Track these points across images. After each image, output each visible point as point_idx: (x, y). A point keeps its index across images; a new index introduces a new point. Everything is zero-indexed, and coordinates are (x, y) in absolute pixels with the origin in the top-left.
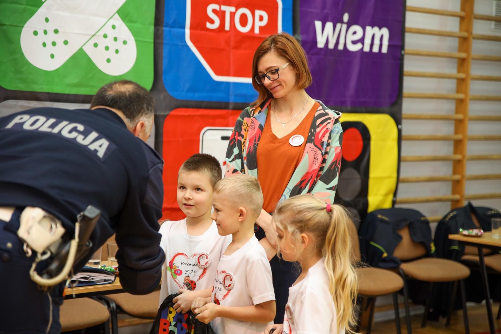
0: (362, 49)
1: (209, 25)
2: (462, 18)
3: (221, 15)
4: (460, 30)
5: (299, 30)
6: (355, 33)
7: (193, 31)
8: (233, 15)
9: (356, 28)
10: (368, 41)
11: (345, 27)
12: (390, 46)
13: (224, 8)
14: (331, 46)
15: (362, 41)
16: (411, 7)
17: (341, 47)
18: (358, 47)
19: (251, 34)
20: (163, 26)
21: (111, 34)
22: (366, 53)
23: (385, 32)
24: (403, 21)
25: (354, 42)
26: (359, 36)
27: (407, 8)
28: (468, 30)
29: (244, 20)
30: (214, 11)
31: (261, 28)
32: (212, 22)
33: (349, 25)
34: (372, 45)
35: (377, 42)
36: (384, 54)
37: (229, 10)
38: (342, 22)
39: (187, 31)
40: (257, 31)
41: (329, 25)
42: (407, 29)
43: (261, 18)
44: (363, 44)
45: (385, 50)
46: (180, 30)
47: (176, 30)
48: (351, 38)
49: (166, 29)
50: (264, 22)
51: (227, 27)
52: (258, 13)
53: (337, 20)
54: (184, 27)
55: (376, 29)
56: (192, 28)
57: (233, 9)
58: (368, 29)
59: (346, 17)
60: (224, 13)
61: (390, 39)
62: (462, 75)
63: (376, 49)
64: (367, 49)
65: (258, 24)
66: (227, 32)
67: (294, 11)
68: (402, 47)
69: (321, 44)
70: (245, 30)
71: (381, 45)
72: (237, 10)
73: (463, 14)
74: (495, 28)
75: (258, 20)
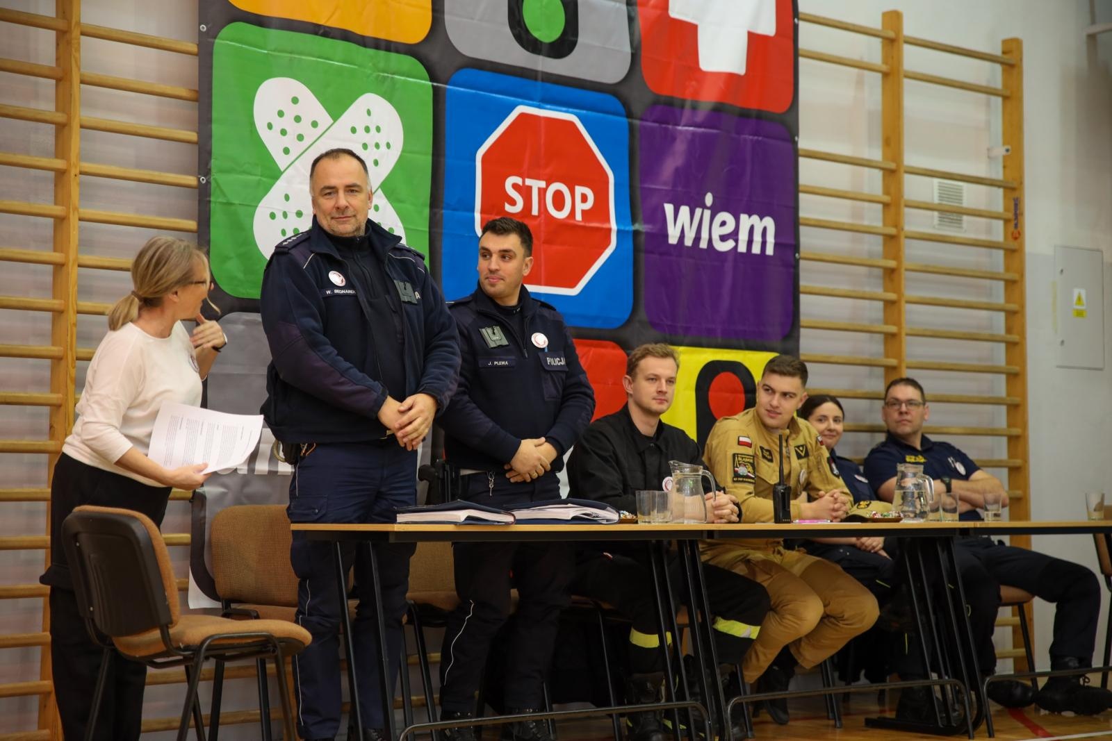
0: (736, 247)
1: (508, 208)
2: (886, 205)
3: (525, 192)
4: (885, 224)
5: (640, 216)
6: (723, 224)
7: (486, 216)
8: (542, 192)
9: (724, 216)
10: (743, 236)
11: (707, 213)
12: (777, 245)
13: (529, 182)
14: (688, 242)
15: (734, 235)
16: (805, 186)
17: (703, 244)
18: (729, 245)
19: (571, 222)
20: (442, 208)
22: (742, 254)
23: (769, 222)
24: (795, 208)
25: (723, 238)
26: (730, 228)
27: (801, 188)
28: (897, 224)
29: (559, 201)
30: (515, 186)
31: (584, 212)
33: (715, 211)
34: (750, 242)
35: (757, 238)
36: (769, 257)
37: (536, 184)
38: (704, 207)
39: (478, 216)
40: (579, 217)
41: (685, 210)
42: (801, 221)
43: (584, 199)
44: (736, 241)
45: (770, 251)
46: (469, 214)
47: (462, 214)
48: (718, 231)
49: (445, 212)
50: (589, 204)
51: (535, 211)
52: (579, 190)
53: (695, 203)
54: (473, 210)
55: (755, 218)
56: (483, 212)
57: (542, 184)
58: (744, 217)
59: (709, 199)
60: (530, 188)
61: (777, 235)
62: (892, 296)
63: (756, 250)
64: (742, 248)
65: (580, 207)
66: (535, 217)
67: (631, 187)
68: (796, 247)
69: (673, 239)
70: (561, 215)
71: (764, 244)
72: (548, 185)
73: (886, 199)
74: (939, 225)
75: (580, 201)
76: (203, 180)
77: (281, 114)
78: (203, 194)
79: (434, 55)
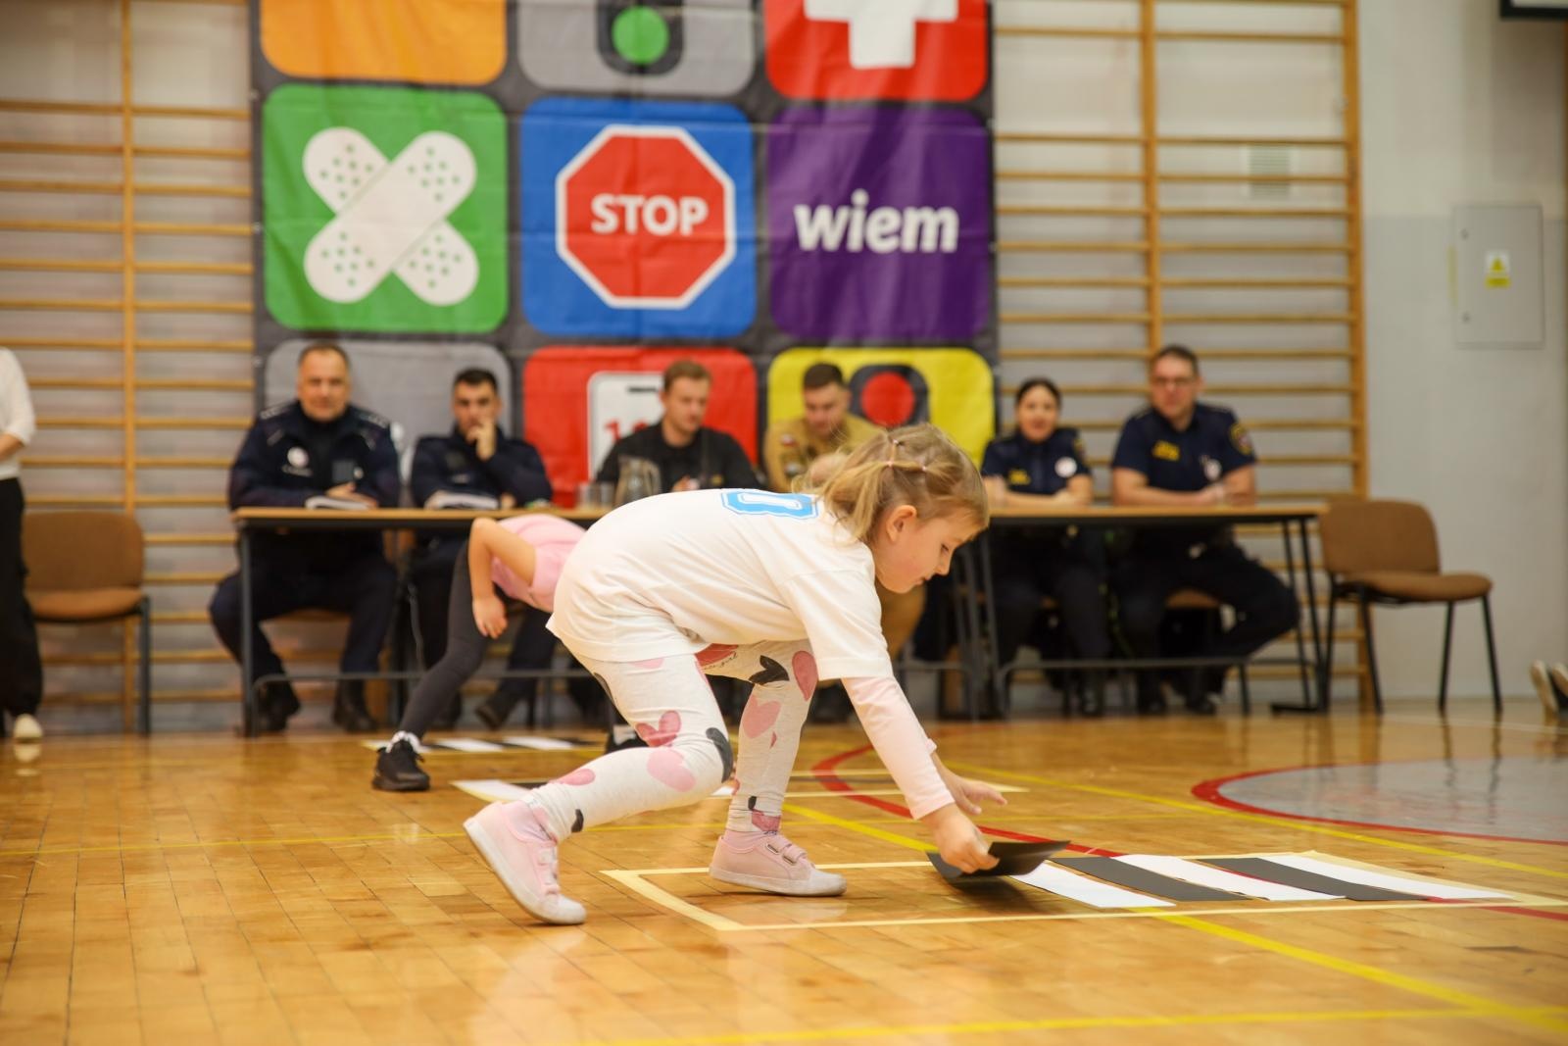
0: (898, 246)
1: (597, 228)
5: (766, 223)
6: (883, 222)
9: (884, 213)
10: (910, 234)
11: (858, 215)
12: (959, 240)
13: (624, 200)
14: (831, 246)
17: (854, 246)
18: (892, 243)
19: (676, 236)
20: (521, 232)
21: (435, 247)
22: (906, 252)
23: (948, 214)
24: (989, 196)
25: (884, 237)
26: (892, 226)
29: (661, 216)
30: (606, 206)
31: (694, 225)
32: (602, 221)
33: (870, 209)
34: (920, 239)
35: (930, 233)
36: (949, 253)
37: (631, 203)
38: (852, 206)
39: (561, 239)
40: (686, 230)
41: (824, 211)
43: (693, 211)
44: (900, 239)
45: (949, 247)
46: (549, 238)
47: (543, 238)
48: (875, 230)
49: (526, 237)
50: (700, 217)
51: (631, 229)
52: (687, 202)
53: (839, 203)
54: (551, 229)
55: (927, 212)
56: (568, 232)
57: (638, 201)
58: (911, 212)
59: (860, 198)
60: (624, 207)
61: (962, 227)
63: (929, 245)
64: (909, 246)
65: (688, 220)
66: (631, 235)
68: (991, 236)
69: (808, 244)
70: (663, 230)
71: (940, 239)
72: (646, 201)
75: (688, 214)
76: (256, 228)
77: (337, 162)
78: (258, 242)
79: (507, 90)
